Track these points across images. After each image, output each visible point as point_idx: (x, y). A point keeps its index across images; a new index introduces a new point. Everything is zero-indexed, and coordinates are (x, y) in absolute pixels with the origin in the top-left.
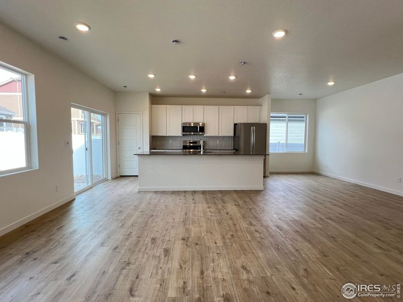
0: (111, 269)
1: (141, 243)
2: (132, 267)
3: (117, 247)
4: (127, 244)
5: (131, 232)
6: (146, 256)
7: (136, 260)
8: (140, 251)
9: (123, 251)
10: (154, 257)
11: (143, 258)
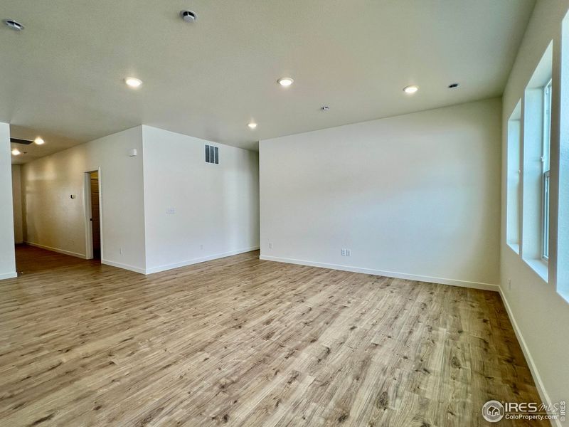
0: (322, 324)
1: (284, 338)
2: (304, 321)
3: (311, 342)
4: (300, 342)
5: (287, 358)
6: (288, 324)
7: (299, 324)
8: (292, 330)
9: (307, 335)
10: (282, 322)
11: (292, 324)
